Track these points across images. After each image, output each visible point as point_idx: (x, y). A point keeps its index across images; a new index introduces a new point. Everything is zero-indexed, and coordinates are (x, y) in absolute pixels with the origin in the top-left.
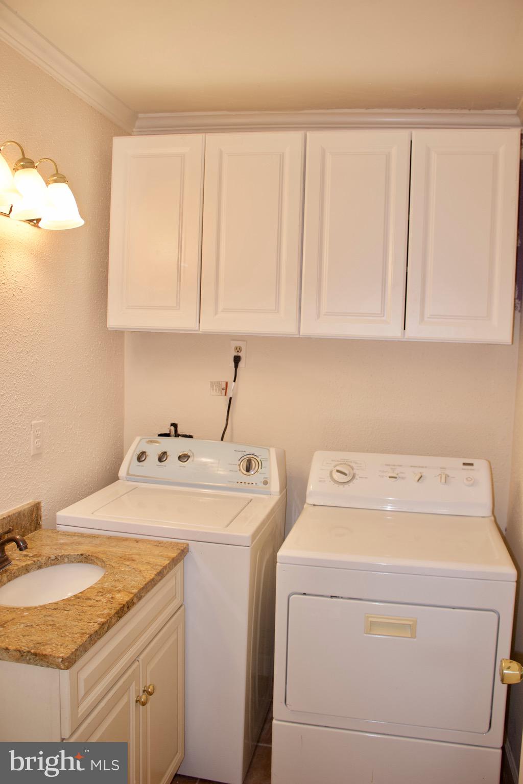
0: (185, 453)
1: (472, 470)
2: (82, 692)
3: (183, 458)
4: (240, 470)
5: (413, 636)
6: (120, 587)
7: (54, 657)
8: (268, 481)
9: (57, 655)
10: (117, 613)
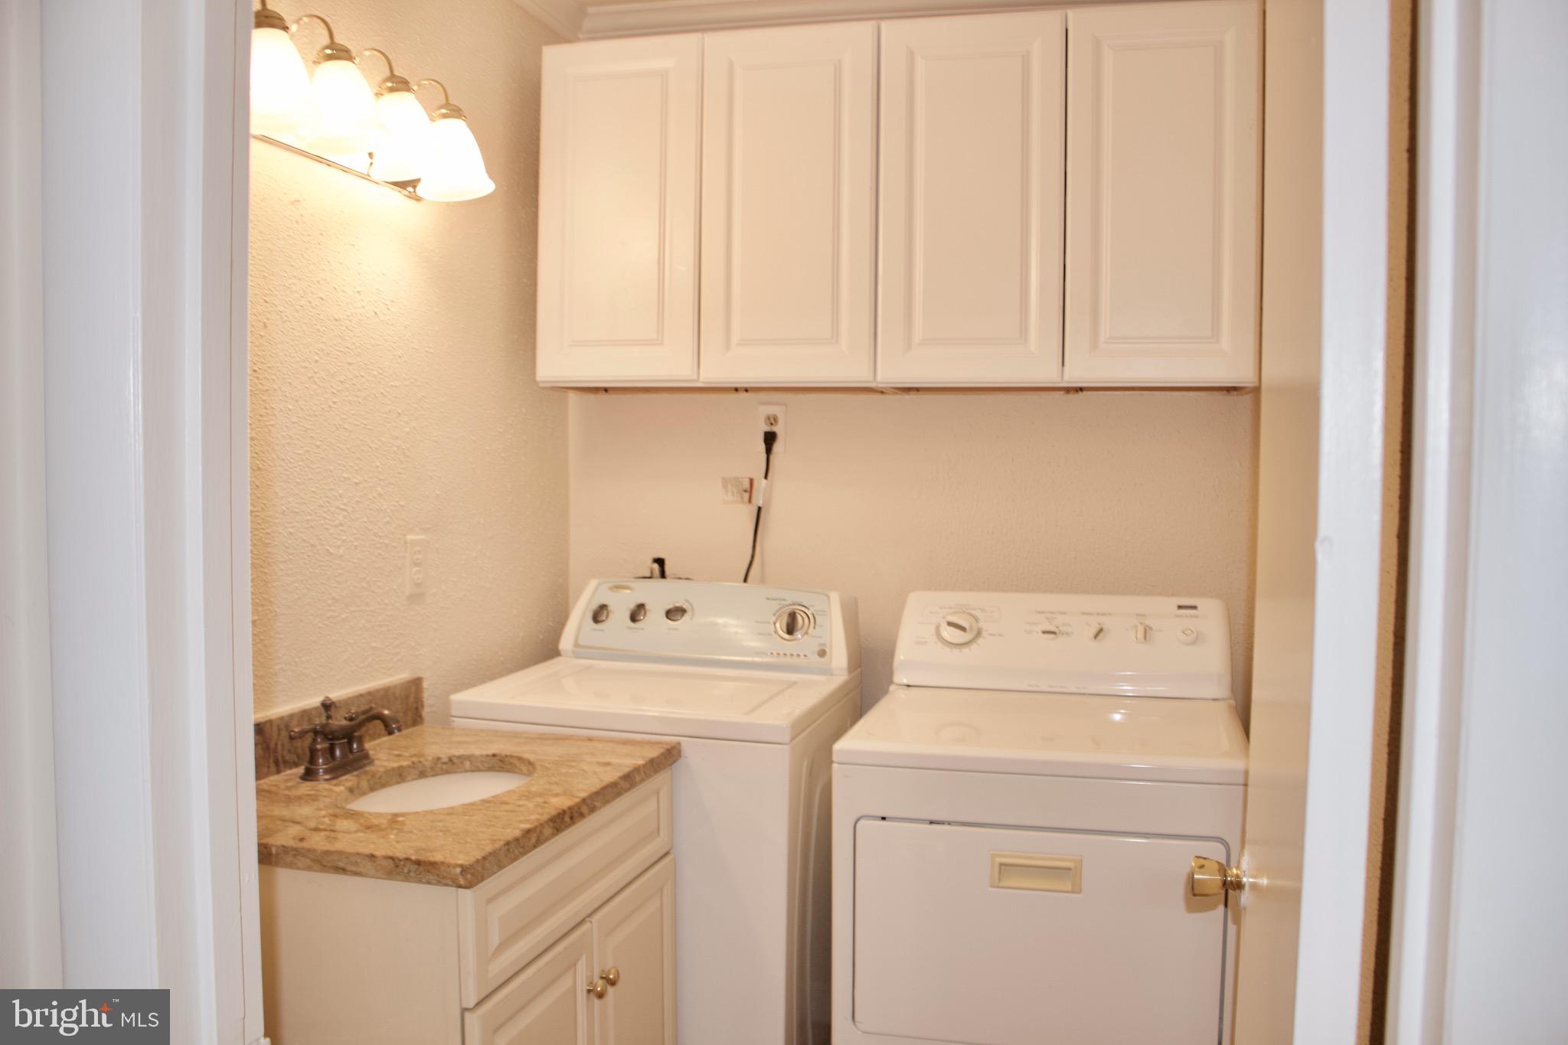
0: (678, 605)
1: (1196, 617)
2: (495, 940)
3: (674, 613)
4: (776, 632)
5: (1077, 890)
6: (558, 789)
7: (449, 866)
8: (827, 650)
9: (452, 862)
10: (552, 820)
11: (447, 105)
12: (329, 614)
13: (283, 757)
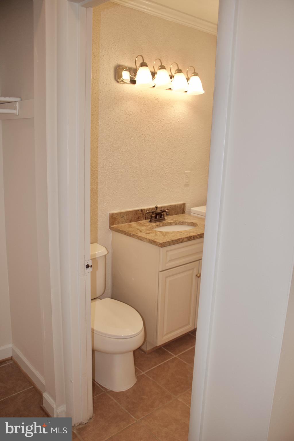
7: (158, 243)
11: (194, 73)
12: (162, 188)
13: (147, 217)
